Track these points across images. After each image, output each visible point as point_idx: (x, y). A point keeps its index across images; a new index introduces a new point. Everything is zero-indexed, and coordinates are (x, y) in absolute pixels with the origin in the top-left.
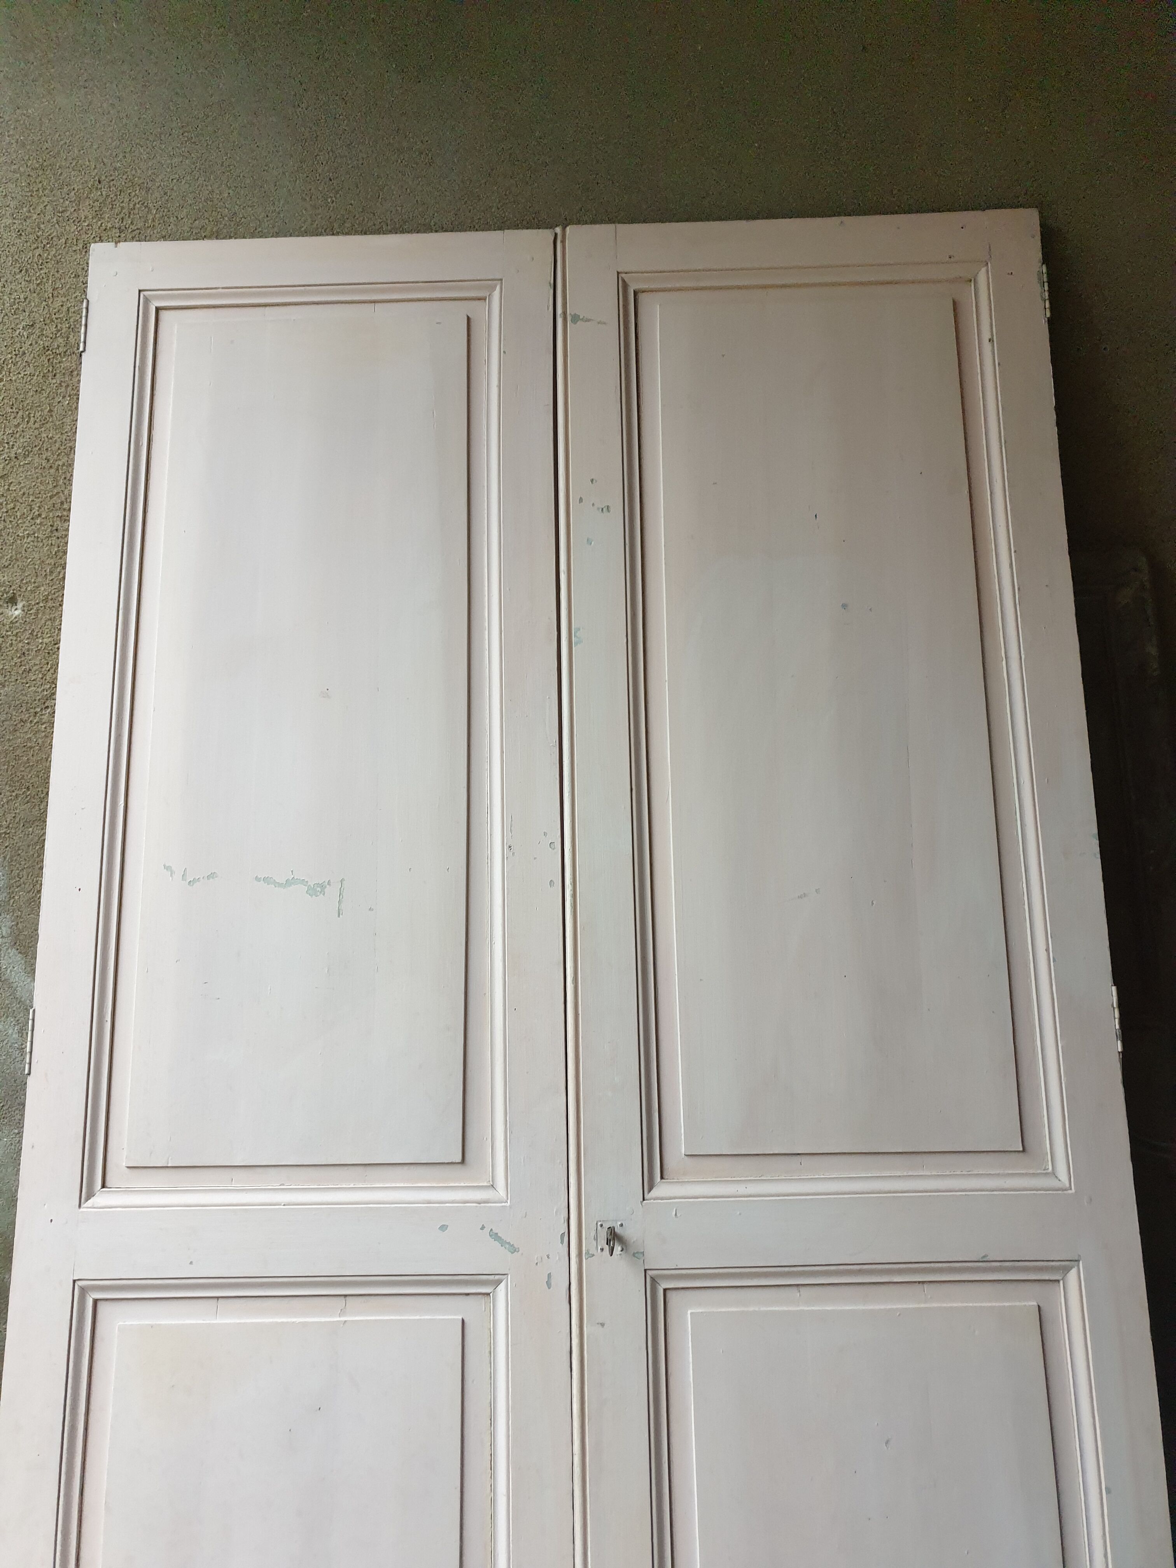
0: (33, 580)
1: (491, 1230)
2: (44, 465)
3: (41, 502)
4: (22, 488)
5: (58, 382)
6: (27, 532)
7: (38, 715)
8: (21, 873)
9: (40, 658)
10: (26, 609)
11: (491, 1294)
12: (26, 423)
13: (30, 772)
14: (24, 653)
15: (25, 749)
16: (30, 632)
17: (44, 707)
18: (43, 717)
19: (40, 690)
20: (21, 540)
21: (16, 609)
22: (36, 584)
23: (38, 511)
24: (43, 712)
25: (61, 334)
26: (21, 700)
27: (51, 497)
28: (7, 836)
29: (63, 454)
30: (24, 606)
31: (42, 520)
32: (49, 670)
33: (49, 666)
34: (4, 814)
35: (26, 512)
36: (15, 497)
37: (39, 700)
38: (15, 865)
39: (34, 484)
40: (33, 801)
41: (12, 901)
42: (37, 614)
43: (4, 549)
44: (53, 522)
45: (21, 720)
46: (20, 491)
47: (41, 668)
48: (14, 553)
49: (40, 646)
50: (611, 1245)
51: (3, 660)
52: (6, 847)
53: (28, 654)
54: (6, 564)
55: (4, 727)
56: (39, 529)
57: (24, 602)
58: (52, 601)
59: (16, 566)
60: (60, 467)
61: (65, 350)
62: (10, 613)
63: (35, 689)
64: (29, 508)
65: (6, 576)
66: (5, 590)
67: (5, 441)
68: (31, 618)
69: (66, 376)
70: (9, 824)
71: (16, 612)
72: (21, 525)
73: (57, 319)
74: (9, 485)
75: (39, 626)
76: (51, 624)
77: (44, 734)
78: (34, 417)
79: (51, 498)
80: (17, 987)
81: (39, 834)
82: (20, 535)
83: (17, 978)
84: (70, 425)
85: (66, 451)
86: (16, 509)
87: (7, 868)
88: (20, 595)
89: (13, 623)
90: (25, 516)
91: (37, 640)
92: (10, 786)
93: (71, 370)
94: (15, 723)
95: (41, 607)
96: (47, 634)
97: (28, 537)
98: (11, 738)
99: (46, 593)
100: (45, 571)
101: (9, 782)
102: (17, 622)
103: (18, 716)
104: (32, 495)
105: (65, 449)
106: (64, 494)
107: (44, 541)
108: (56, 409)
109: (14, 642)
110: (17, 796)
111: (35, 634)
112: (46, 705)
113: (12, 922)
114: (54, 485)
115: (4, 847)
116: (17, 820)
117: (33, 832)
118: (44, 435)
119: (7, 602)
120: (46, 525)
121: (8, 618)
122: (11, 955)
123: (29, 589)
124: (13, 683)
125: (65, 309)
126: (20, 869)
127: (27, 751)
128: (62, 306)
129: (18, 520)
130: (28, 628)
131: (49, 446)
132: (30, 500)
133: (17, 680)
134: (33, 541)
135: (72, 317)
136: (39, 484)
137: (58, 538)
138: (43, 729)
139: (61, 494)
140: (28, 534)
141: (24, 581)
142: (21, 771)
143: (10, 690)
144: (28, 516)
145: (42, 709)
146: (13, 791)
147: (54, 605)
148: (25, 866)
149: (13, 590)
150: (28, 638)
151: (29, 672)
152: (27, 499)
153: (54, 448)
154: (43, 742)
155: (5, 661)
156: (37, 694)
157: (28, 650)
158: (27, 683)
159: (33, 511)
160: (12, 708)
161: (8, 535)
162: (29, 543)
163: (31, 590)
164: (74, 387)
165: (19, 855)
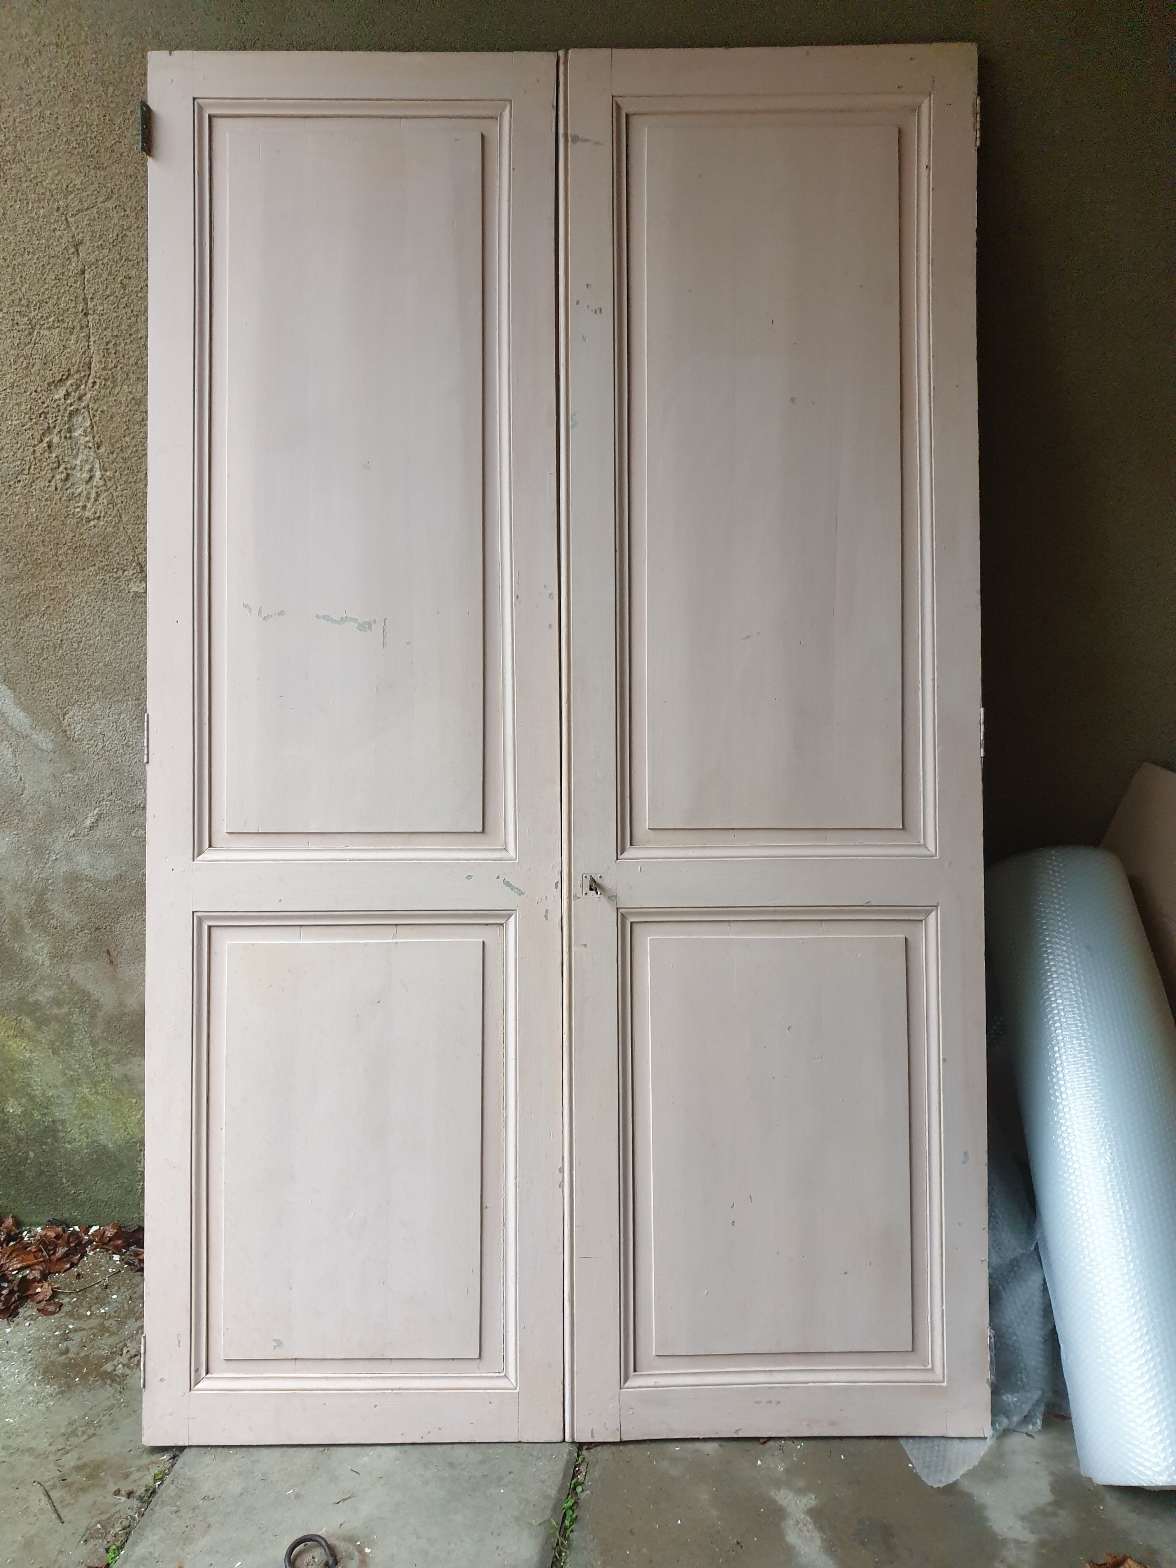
1: (505, 879)
5: (9, 187)
7: (12, 487)
11: (504, 924)
13: (8, 537)
17: (16, 481)
18: (16, 489)
19: (12, 466)
24: (17, 485)
25: (9, 142)
31: (4, 315)
32: (19, 449)
33: (19, 445)
40: (12, 561)
47: (12, 446)
49: (10, 427)
60: (16, 267)
61: (13, 157)
63: (8, 464)
69: (16, 182)
73: (5, 128)
75: (8, 410)
76: (17, 408)
77: (18, 504)
79: (10, 295)
80: (8, 716)
81: (19, 589)
84: (22, 228)
85: (20, 251)
91: (7, 422)
93: (19, 176)
95: (9, 393)
99: (12, 381)
100: (10, 361)
105: (19, 250)
111: (5, 416)
112: (18, 479)
114: (12, 282)
120: (7, 319)
125: (11, 119)
128: (9, 116)
131: (5, 247)
135: (18, 126)
137: (19, 331)
138: (17, 500)
139: (19, 291)
145: (15, 482)
153: (10, 249)
154: (18, 511)
164: (24, 193)
165: (3, 606)
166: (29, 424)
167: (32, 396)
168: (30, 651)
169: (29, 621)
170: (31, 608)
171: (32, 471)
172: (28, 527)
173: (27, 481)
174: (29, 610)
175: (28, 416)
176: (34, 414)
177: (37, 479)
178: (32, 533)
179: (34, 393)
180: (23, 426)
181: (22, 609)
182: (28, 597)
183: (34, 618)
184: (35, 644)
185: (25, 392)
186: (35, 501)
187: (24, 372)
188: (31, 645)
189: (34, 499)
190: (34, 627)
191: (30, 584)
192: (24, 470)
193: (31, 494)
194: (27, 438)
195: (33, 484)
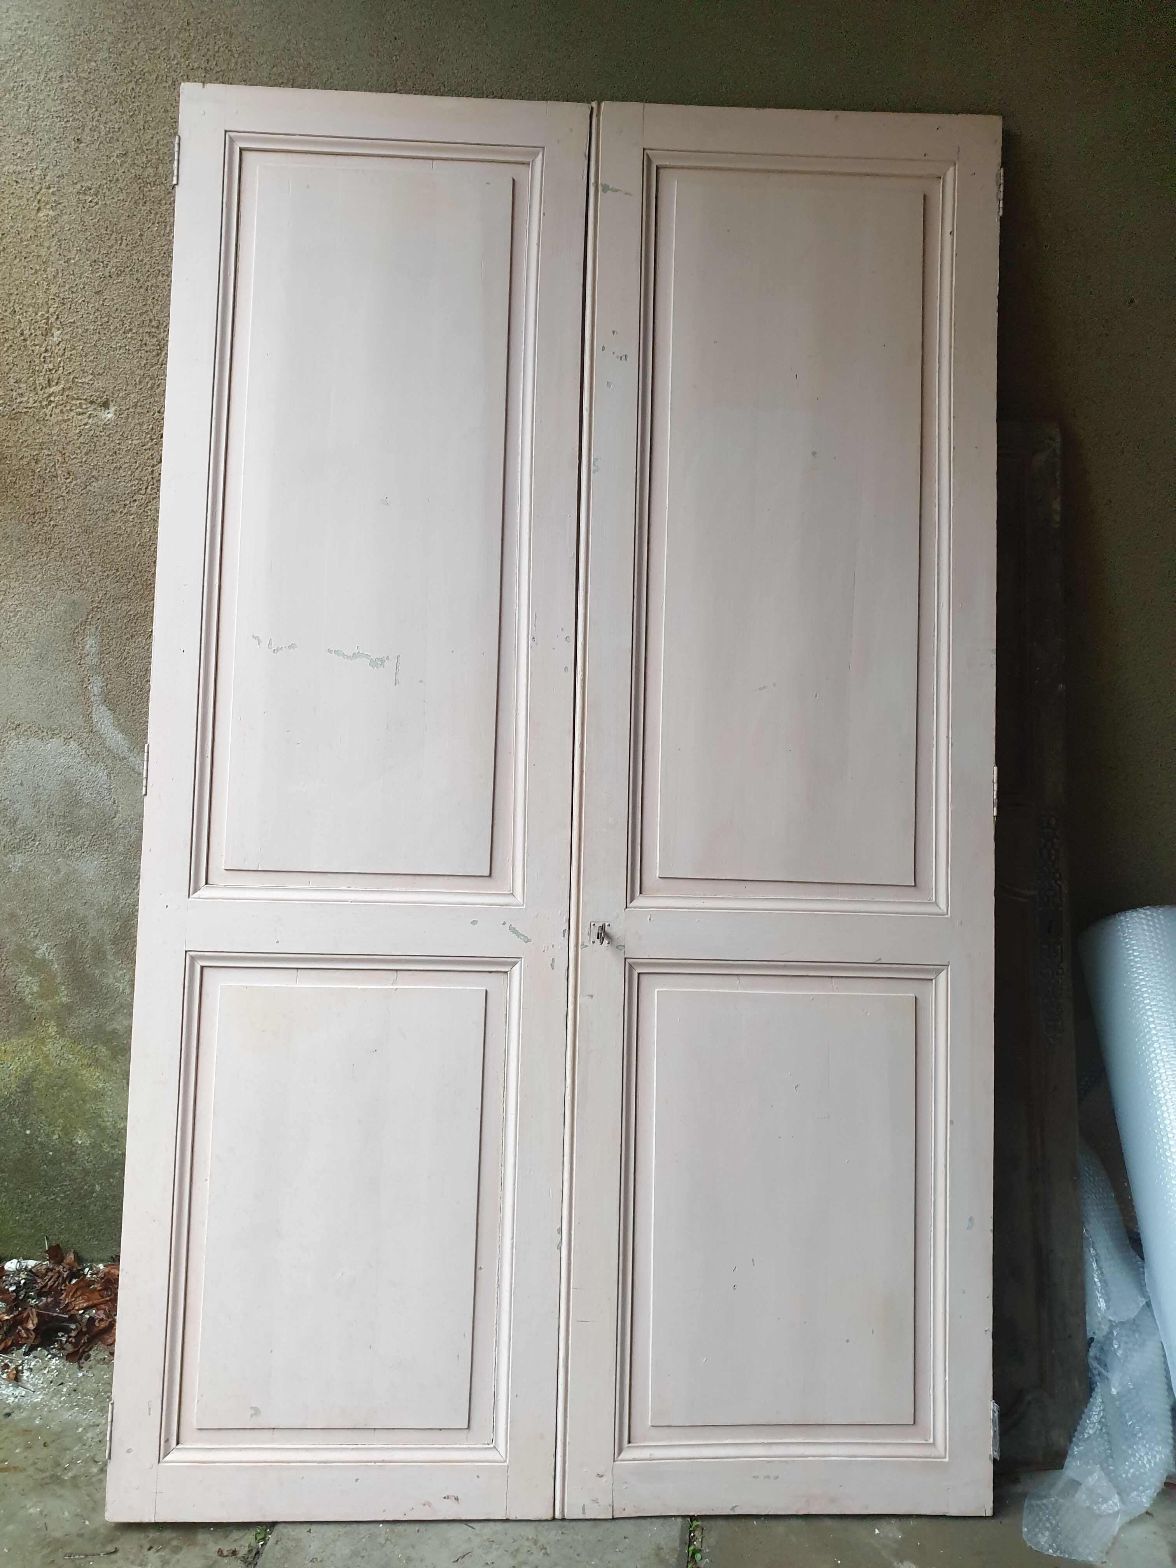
0: (124, 388)
1: (511, 925)
2: (135, 284)
3: (132, 318)
4: (115, 304)
6: (120, 344)
7: (126, 507)
8: (110, 643)
9: (129, 457)
10: (118, 413)
11: (508, 973)
12: (119, 245)
13: (119, 557)
14: (115, 453)
15: (115, 536)
16: (121, 433)
19: (127, 485)
20: (114, 351)
21: (109, 413)
22: (127, 392)
23: (130, 326)
26: (112, 493)
27: (141, 314)
28: (99, 610)
29: (152, 276)
30: (116, 411)
34: (97, 591)
35: (118, 326)
36: (109, 312)
37: (128, 494)
38: (106, 635)
39: (126, 301)
41: (102, 665)
42: (127, 418)
43: (99, 358)
44: (142, 336)
45: (113, 510)
46: (113, 307)
47: (128, 466)
48: (107, 362)
49: (127, 447)
50: (602, 937)
51: (97, 457)
52: (98, 619)
53: (119, 453)
54: (101, 372)
55: (98, 516)
56: (129, 342)
57: (116, 407)
58: (141, 408)
59: (109, 374)
62: (104, 416)
64: (121, 323)
65: (100, 383)
66: (99, 395)
67: (101, 260)
68: (123, 421)
70: (101, 599)
71: (109, 415)
72: (114, 338)
74: (104, 301)
78: (126, 240)
82: (113, 346)
83: (106, 730)
86: (110, 323)
87: (98, 637)
88: (112, 401)
89: (106, 425)
90: (118, 330)
92: (102, 566)
94: (107, 513)
96: (136, 436)
97: (120, 349)
98: (103, 526)
101: (101, 564)
102: (109, 424)
103: (110, 507)
104: (124, 311)
106: (152, 312)
107: (134, 353)
108: (146, 234)
109: (107, 442)
110: (108, 576)
113: (103, 683)
115: (96, 619)
116: (108, 596)
117: (121, 608)
118: (135, 257)
119: (101, 406)
121: (102, 420)
122: (101, 710)
123: (120, 395)
124: (106, 478)
125: (154, 141)
126: (110, 638)
127: (117, 538)
128: (152, 138)
129: (111, 333)
130: (119, 431)
132: (123, 315)
133: (109, 475)
134: (125, 353)
135: (161, 149)
136: (130, 302)
140: (120, 346)
141: (117, 389)
142: (112, 555)
143: (103, 483)
144: (120, 330)
146: (105, 572)
147: (142, 411)
148: (115, 636)
149: (107, 396)
150: (119, 439)
151: (119, 469)
152: (119, 315)
155: (98, 458)
156: (126, 489)
157: (119, 449)
158: (118, 479)
159: (125, 326)
160: (104, 500)
161: (102, 346)
162: (120, 355)
163: (122, 397)
166: (150, 444)
167: (154, 416)
168: (133, 672)
169: (135, 642)
170: (137, 629)
171: (148, 491)
172: (140, 547)
173: (143, 501)
174: (136, 631)
175: (149, 436)
176: (156, 435)
177: (153, 500)
178: (144, 553)
179: (157, 414)
180: (143, 446)
181: (129, 629)
182: (136, 617)
183: (140, 639)
184: (139, 665)
185: (148, 412)
186: (150, 521)
187: (149, 392)
188: (135, 666)
189: (148, 520)
190: (140, 647)
191: (138, 604)
192: (141, 489)
193: (146, 514)
194: (146, 458)
195: (149, 504)
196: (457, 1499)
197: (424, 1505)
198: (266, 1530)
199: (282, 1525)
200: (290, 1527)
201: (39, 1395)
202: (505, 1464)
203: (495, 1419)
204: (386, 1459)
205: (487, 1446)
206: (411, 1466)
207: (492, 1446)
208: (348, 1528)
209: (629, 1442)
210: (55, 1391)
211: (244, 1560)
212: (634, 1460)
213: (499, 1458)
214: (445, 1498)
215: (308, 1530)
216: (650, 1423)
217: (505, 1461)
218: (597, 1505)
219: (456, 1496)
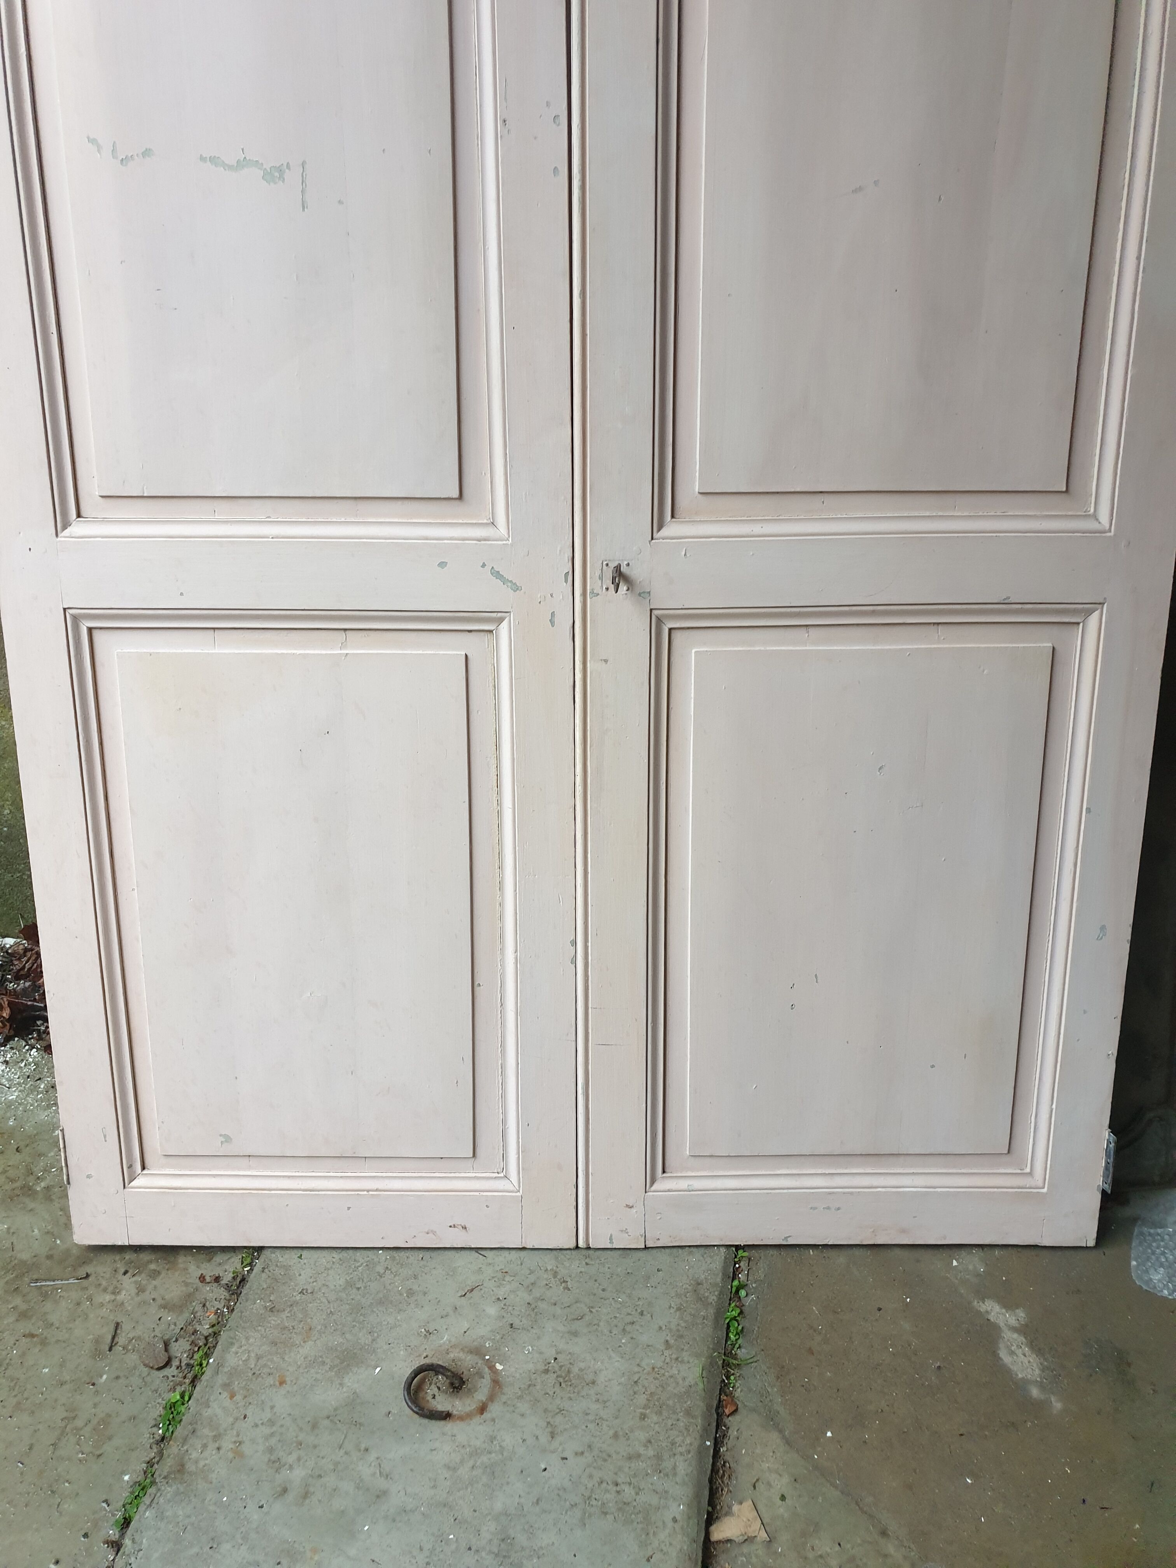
1: (493, 568)
11: (494, 632)
50: (617, 581)
196: (465, 1228)
197: (428, 1233)
198: (253, 1253)
199: (270, 1250)
200: (278, 1252)
201: (15, 1091)
202: (518, 1194)
203: (505, 1147)
204: (380, 1188)
205: (496, 1175)
206: (408, 1195)
207: (502, 1175)
208: (344, 1254)
209: (664, 1172)
210: (32, 1087)
211: (228, 1287)
212: (669, 1191)
213: (511, 1188)
214: (450, 1227)
215: (299, 1255)
216: (688, 1153)
217: (519, 1191)
218: (627, 1235)
219: (463, 1225)
